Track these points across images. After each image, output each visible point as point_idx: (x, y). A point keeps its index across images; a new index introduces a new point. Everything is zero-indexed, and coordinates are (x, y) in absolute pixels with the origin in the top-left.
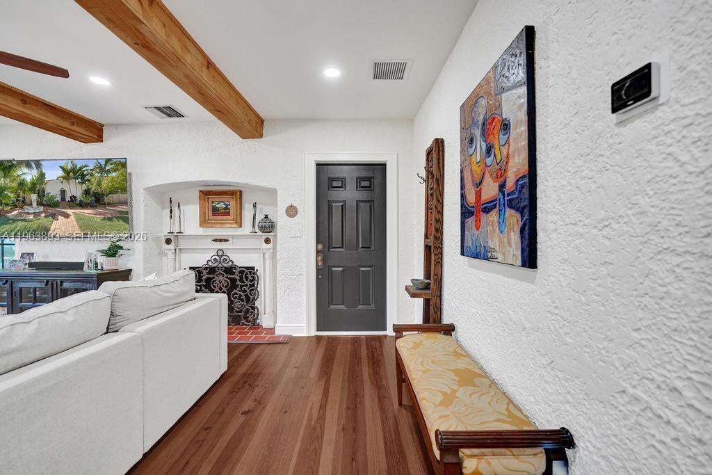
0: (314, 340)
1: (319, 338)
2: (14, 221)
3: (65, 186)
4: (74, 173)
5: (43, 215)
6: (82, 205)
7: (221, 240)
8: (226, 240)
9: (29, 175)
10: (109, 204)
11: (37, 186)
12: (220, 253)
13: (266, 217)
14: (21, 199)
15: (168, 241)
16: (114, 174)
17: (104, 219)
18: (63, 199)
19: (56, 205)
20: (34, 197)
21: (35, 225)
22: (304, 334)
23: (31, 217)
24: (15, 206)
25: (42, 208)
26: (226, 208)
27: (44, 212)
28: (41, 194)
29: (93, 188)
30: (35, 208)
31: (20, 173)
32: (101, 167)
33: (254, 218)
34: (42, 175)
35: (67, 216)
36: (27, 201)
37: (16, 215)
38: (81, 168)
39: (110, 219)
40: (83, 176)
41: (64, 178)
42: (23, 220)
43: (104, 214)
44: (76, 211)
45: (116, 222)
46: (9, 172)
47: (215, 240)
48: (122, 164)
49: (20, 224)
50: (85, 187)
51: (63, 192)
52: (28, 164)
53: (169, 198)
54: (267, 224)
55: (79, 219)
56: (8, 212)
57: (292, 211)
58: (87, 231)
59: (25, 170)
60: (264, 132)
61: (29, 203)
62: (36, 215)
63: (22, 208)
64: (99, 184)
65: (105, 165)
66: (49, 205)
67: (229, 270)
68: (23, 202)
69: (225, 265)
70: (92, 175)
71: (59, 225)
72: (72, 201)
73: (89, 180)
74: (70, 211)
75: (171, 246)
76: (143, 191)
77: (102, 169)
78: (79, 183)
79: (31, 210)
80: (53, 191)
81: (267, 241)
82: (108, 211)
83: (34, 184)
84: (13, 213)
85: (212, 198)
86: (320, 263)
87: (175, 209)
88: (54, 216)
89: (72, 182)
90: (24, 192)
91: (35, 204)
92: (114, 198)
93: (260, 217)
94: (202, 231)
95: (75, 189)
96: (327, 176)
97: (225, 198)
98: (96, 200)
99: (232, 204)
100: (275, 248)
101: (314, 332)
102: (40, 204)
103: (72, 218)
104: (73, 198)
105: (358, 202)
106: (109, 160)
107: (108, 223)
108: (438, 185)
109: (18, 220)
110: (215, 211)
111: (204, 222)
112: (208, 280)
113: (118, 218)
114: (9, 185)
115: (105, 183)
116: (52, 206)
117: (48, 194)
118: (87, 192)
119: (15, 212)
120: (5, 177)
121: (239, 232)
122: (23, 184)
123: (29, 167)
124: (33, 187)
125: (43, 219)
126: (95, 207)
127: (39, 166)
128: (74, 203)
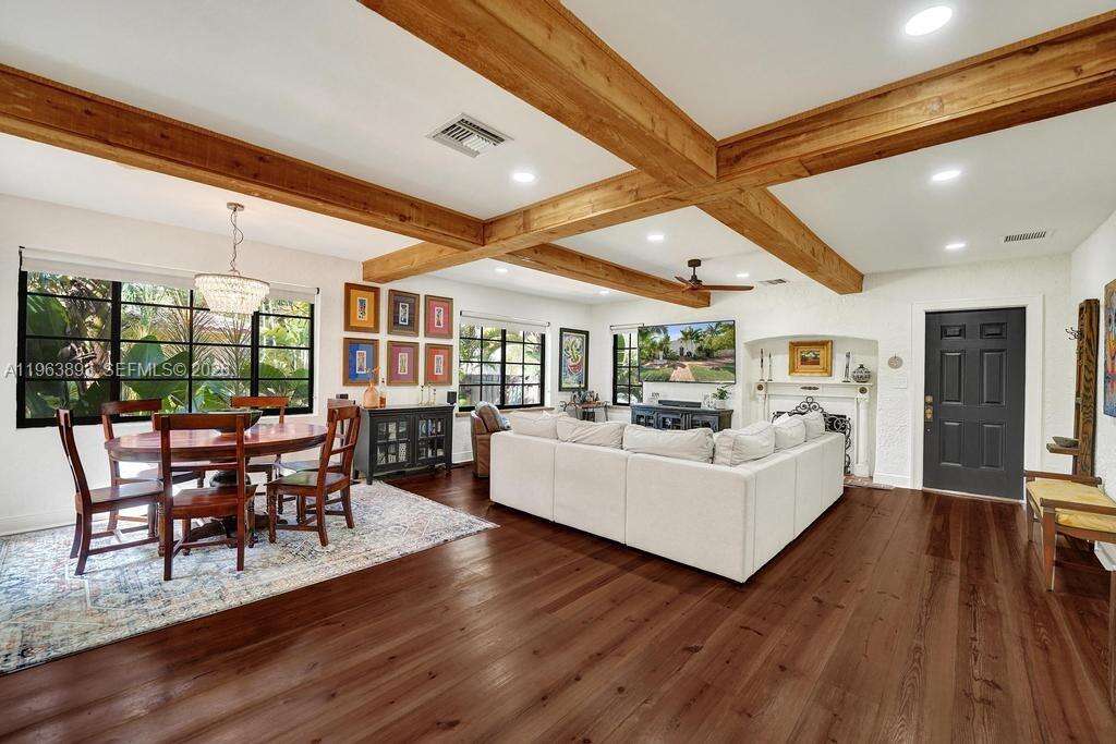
0: (920, 496)
1: (926, 495)
2: (647, 370)
3: (684, 345)
4: (691, 335)
5: (667, 366)
6: (695, 359)
7: (810, 388)
8: (815, 389)
9: (658, 338)
10: (718, 358)
11: (664, 346)
12: (810, 400)
13: (862, 367)
14: (652, 354)
15: (760, 388)
16: (722, 335)
17: (712, 369)
18: (682, 354)
19: (676, 358)
20: (661, 353)
21: (660, 373)
22: (909, 486)
23: (658, 367)
24: (648, 360)
25: (666, 361)
26: (816, 358)
27: (667, 363)
28: (666, 351)
29: (705, 346)
30: (661, 361)
31: (652, 337)
32: (712, 329)
33: (847, 367)
34: (668, 338)
35: (684, 367)
38: (696, 331)
39: (718, 369)
40: (698, 337)
41: (683, 339)
42: (652, 370)
43: (712, 365)
44: (691, 363)
45: (722, 372)
46: (646, 337)
47: (805, 388)
48: (732, 326)
49: (650, 373)
50: (698, 345)
51: (682, 349)
52: (657, 329)
53: (760, 350)
54: (864, 374)
55: (692, 369)
56: (644, 364)
57: (895, 362)
58: (699, 380)
59: (656, 335)
60: (864, 286)
61: (657, 357)
62: (662, 366)
63: (652, 361)
64: (710, 343)
65: (716, 327)
66: (671, 359)
68: (654, 356)
70: (705, 336)
71: (677, 374)
73: (702, 340)
74: (686, 363)
75: (762, 392)
76: (743, 345)
77: (712, 331)
78: (695, 342)
79: (658, 362)
80: (674, 349)
81: (863, 391)
82: (715, 363)
83: (661, 345)
85: (801, 349)
86: (929, 416)
87: (766, 359)
88: (674, 367)
89: (689, 342)
90: (654, 350)
91: (661, 358)
92: (721, 352)
93: (853, 367)
94: (789, 379)
95: (691, 347)
96: (938, 325)
97: (813, 348)
98: (706, 354)
99: (822, 354)
100: (873, 398)
101: (919, 486)
102: (664, 358)
103: (687, 368)
104: (689, 354)
105: (982, 352)
106: (720, 322)
107: (716, 372)
108: (1090, 345)
109: (649, 370)
110: (804, 361)
111: (792, 370)
113: (726, 369)
114: (645, 345)
115: (715, 341)
116: (673, 359)
117: (671, 351)
118: (700, 349)
119: (649, 365)
120: (643, 339)
121: (829, 381)
122: (653, 344)
123: (659, 332)
124: (661, 347)
125: (666, 369)
126: (706, 360)
127: (665, 331)
128: (689, 357)
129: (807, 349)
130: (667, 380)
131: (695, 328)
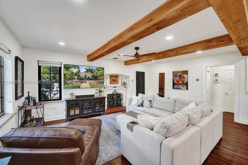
2: (69, 84)
3: (86, 74)
4: (89, 70)
5: (79, 82)
6: (91, 79)
7: (115, 87)
8: (116, 87)
9: (75, 71)
10: (99, 79)
11: (78, 74)
12: (115, 90)
14: (72, 77)
16: (101, 71)
17: (97, 83)
18: (85, 78)
19: (83, 79)
20: (76, 77)
21: (76, 85)
23: (75, 83)
24: (69, 80)
25: (78, 80)
26: (115, 80)
27: (79, 81)
28: (79, 76)
29: (95, 75)
30: (76, 80)
31: (72, 70)
32: (97, 69)
33: (122, 82)
34: (79, 71)
35: (86, 82)
36: (74, 78)
37: (70, 82)
38: (92, 69)
39: (99, 83)
40: (92, 71)
41: (86, 72)
42: (72, 84)
43: (97, 82)
44: (89, 81)
46: (68, 69)
48: (103, 69)
49: (71, 85)
50: (92, 74)
51: (86, 76)
52: (75, 67)
54: (125, 83)
55: (90, 83)
56: (67, 81)
57: (132, 81)
58: (92, 87)
59: (74, 69)
61: (74, 79)
62: (76, 82)
63: (72, 80)
64: (97, 74)
65: (99, 69)
66: (81, 79)
67: (117, 94)
68: (72, 78)
69: (116, 93)
70: (95, 71)
71: (83, 85)
72: (88, 78)
73: (94, 73)
74: (87, 81)
75: (105, 89)
77: (98, 70)
78: (91, 73)
79: (75, 81)
80: (82, 75)
81: (125, 87)
84: (69, 82)
85: (112, 77)
88: (82, 83)
89: (89, 73)
90: (73, 75)
91: (76, 79)
92: (101, 77)
94: (110, 85)
95: (89, 75)
98: (95, 78)
99: (117, 79)
100: (127, 89)
102: (78, 79)
103: (88, 83)
104: (89, 78)
105: (141, 79)
106: (100, 67)
107: (98, 84)
109: (70, 84)
110: (113, 80)
111: (111, 83)
112: (113, 97)
113: (101, 83)
114: (68, 73)
115: (98, 74)
116: (82, 80)
117: (81, 76)
118: (93, 76)
119: (70, 81)
120: (67, 71)
121: (118, 85)
122: (72, 73)
123: (75, 68)
124: (76, 74)
125: (79, 84)
126: (95, 80)
127: (78, 68)
128: (89, 79)
129: (114, 77)
130: (79, 87)
131: (91, 68)
